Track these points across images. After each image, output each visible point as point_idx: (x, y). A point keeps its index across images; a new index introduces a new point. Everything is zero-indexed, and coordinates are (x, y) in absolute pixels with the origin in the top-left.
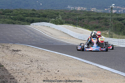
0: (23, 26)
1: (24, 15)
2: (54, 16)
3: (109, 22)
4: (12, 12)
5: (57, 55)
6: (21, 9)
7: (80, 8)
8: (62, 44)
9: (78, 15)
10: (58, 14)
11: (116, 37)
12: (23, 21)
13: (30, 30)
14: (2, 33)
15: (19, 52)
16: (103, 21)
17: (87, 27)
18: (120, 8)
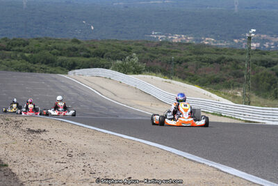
0: (53, 75)
1: (55, 51)
2: (122, 55)
3: (242, 70)
4: (28, 44)
5: (126, 141)
6: (46, 38)
7: (179, 37)
8: (137, 118)
9: (175, 52)
10: (129, 51)
11: (259, 103)
12: (52, 66)
13: (68, 86)
14: (5, 92)
15: (43, 135)
16: (229, 66)
17: (195, 80)
18: (269, 37)
